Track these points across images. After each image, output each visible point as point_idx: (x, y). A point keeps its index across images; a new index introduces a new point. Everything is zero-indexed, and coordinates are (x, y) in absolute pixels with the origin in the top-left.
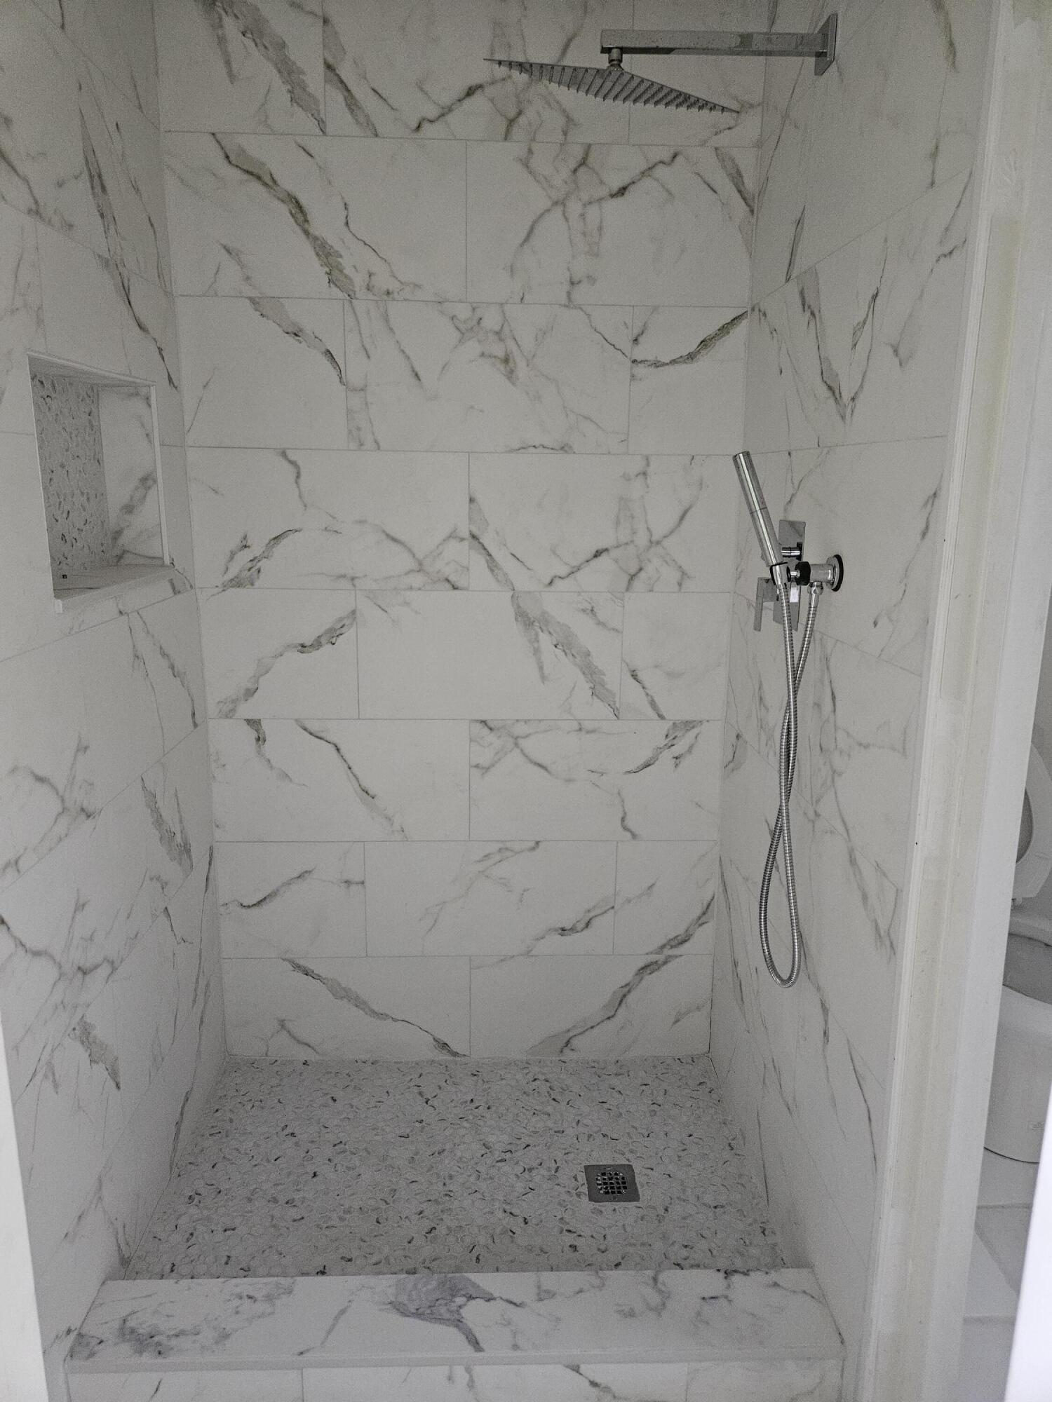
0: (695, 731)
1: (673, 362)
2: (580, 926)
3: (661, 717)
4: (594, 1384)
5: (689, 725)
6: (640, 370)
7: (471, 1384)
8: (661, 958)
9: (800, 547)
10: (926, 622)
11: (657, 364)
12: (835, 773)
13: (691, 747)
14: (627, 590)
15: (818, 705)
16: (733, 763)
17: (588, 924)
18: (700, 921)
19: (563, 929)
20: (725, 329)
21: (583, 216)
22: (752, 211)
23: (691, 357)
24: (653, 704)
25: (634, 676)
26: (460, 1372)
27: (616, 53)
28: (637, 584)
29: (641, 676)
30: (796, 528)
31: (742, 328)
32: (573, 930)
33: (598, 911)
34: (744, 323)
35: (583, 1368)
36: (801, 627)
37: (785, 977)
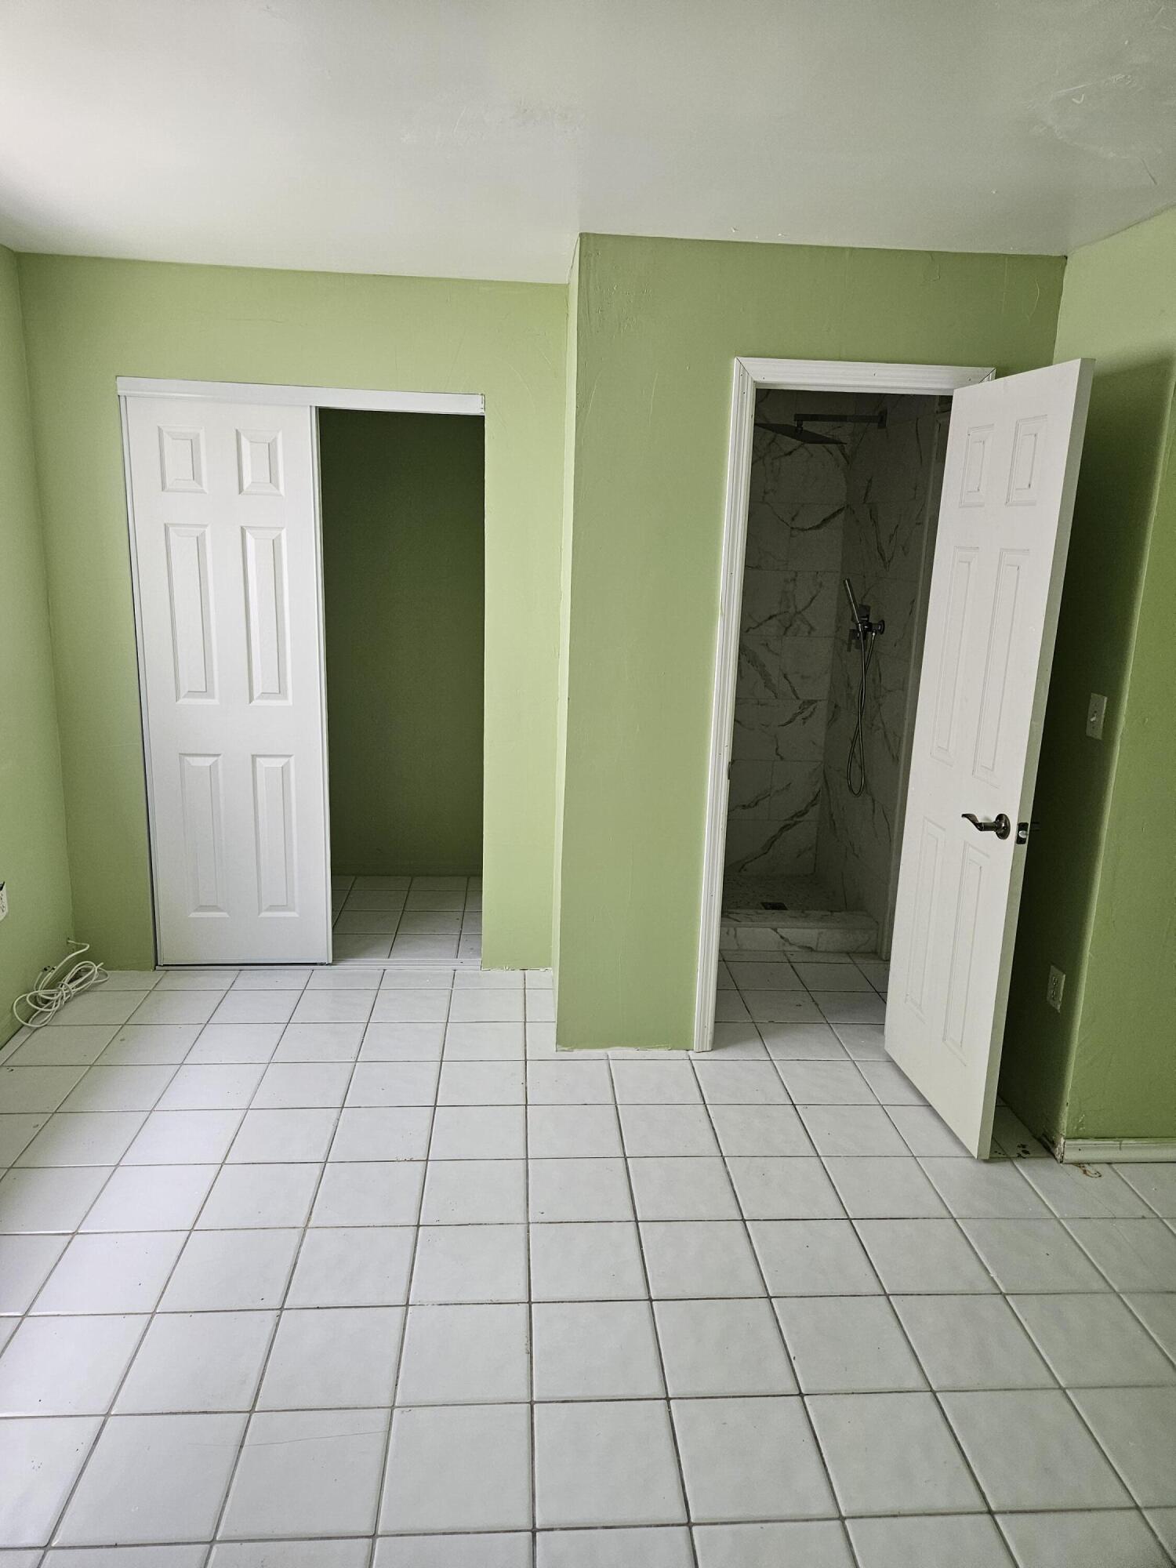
0: (814, 705)
1: (810, 529)
2: (752, 805)
3: (798, 698)
4: (782, 937)
5: (811, 702)
6: (795, 532)
7: (735, 936)
8: (792, 822)
9: (868, 616)
10: (910, 643)
11: (803, 530)
12: (880, 705)
13: (812, 713)
14: (784, 634)
15: (874, 680)
16: (833, 719)
17: (756, 804)
18: (812, 804)
19: (744, 806)
20: (834, 515)
21: (772, 464)
22: (848, 463)
23: (818, 527)
24: (794, 691)
25: (785, 677)
26: (732, 930)
27: (800, 418)
28: (789, 633)
29: (789, 677)
30: (867, 608)
31: (842, 515)
32: (749, 806)
33: (762, 797)
34: (843, 513)
35: (779, 930)
36: (868, 650)
37: (856, 793)
